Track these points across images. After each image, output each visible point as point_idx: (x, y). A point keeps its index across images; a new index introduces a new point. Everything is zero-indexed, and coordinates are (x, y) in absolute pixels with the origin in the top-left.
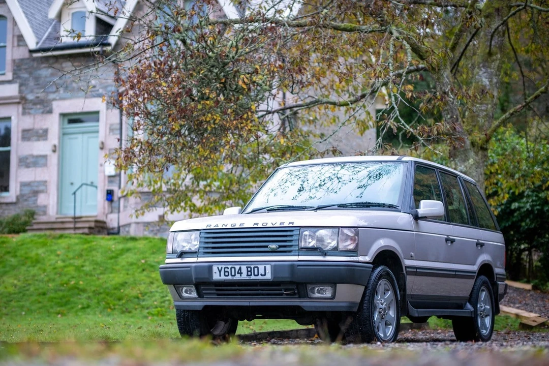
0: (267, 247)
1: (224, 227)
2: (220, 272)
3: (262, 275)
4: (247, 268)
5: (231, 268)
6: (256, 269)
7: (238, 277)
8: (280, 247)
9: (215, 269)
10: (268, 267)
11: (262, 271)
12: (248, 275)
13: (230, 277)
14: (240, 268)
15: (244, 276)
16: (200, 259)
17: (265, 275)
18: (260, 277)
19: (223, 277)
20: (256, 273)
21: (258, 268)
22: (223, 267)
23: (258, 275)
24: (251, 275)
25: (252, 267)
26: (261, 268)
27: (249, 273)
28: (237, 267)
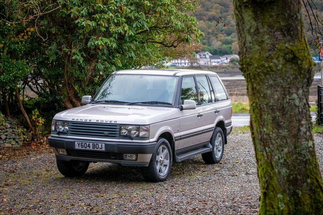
0: (103, 133)
1: (81, 121)
2: (79, 145)
3: (100, 148)
4: (93, 144)
5: (85, 144)
6: (97, 145)
7: (88, 148)
8: (110, 134)
9: (76, 143)
10: (103, 145)
11: (100, 147)
12: (93, 148)
13: (84, 148)
14: (89, 144)
15: (91, 148)
16: (68, 137)
17: (102, 148)
18: (99, 149)
19: (80, 148)
20: (97, 147)
21: (98, 145)
22: (81, 143)
23: (98, 148)
24: (95, 148)
25: (95, 144)
26: (100, 145)
27: (94, 147)
28: (88, 144)
